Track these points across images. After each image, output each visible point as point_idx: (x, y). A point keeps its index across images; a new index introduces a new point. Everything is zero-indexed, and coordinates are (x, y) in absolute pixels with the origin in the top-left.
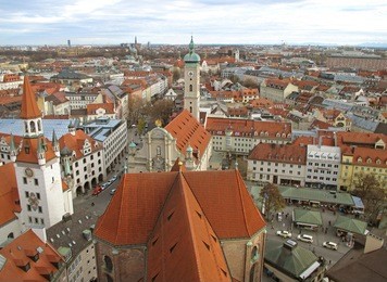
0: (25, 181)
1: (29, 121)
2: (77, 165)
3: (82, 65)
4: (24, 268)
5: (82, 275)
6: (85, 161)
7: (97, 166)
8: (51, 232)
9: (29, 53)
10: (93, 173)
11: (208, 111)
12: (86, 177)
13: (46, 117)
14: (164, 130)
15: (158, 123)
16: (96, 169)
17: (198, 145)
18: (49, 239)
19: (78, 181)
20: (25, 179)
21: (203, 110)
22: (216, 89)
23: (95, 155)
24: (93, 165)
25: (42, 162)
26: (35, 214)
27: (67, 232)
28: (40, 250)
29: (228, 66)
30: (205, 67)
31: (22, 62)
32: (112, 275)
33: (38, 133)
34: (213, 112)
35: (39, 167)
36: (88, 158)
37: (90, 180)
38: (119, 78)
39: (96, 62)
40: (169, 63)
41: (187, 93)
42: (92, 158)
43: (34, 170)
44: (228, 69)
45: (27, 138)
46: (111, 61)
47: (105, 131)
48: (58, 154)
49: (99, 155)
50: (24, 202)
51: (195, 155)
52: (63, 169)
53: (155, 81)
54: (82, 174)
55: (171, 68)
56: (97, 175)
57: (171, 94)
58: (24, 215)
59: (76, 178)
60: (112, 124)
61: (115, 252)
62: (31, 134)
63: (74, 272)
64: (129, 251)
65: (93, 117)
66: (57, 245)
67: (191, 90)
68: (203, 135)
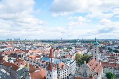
0: (48, 75)
1: (51, 59)
2: (61, 72)
3: (64, 44)
6: (63, 71)
9: (52, 41)
10: (65, 75)
12: (63, 76)
13: (54, 58)
14: (87, 64)
15: (85, 62)
16: (66, 74)
17: (98, 70)
19: (61, 77)
20: (48, 74)
21: (100, 59)
22: (104, 52)
23: (66, 70)
24: (65, 73)
25: (53, 70)
29: (108, 45)
30: (100, 45)
31: (51, 43)
33: (53, 62)
34: (103, 60)
36: (64, 70)
38: (74, 48)
39: (68, 44)
40: (88, 44)
42: (65, 70)
43: (50, 72)
44: (108, 47)
45: (50, 63)
47: (69, 63)
48: (57, 68)
49: (67, 70)
51: (97, 74)
52: (58, 73)
53: (84, 50)
55: (89, 46)
57: (89, 53)
59: (61, 76)
60: (72, 61)
62: (51, 62)
65: (66, 59)
67: (96, 53)
68: (100, 67)
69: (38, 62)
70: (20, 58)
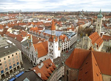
0: (50, 46)
1: (52, 31)
2: (63, 44)
3: (67, 17)
4: (47, 68)
5: (60, 73)
6: (65, 43)
7: (68, 45)
8: (54, 60)
9: (54, 13)
10: (67, 47)
11: (104, 33)
12: (65, 47)
13: (56, 30)
14: (88, 37)
15: (87, 35)
16: (67, 46)
17: (99, 43)
18: (54, 62)
19: (62, 48)
21: (102, 32)
22: (107, 26)
23: (68, 42)
24: (67, 45)
25: (54, 42)
26: (51, 55)
27: (58, 61)
28: (51, 64)
30: (104, 19)
31: (52, 15)
32: (68, 75)
33: (54, 34)
34: (105, 33)
35: (53, 43)
36: (66, 42)
37: (65, 48)
38: (77, 21)
39: (71, 16)
40: (92, 17)
41: (97, 27)
42: (67, 43)
43: (52, 44)
45: (52, 35)
46: (75, 16)
47: (71, 36)
48: (58, 40)
49: (69, 42)
50: (49, 51)
51: (97, 46)
52: (59, 44)
53: (87, 22)
54: (64, 46)
55: (93, 19)
56: (67, 48)
57: (92, 27)
58: (49, 54)
59: (62, 47)
60: (73, 34)
61: (70, 69)
62: (52, 34)
63: (59, 72)
64: (73, 70)
65: (68, 31)
66: (55, 64)
67: (98, 26)
68: (101, 40)
69: (41, 34)
70: (23, 30)
